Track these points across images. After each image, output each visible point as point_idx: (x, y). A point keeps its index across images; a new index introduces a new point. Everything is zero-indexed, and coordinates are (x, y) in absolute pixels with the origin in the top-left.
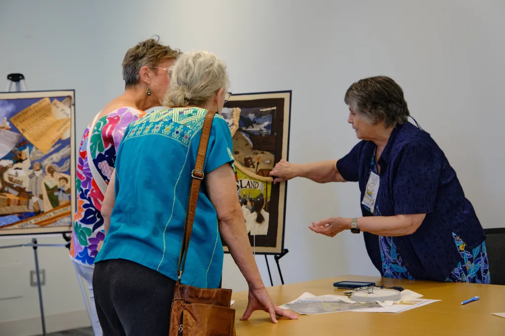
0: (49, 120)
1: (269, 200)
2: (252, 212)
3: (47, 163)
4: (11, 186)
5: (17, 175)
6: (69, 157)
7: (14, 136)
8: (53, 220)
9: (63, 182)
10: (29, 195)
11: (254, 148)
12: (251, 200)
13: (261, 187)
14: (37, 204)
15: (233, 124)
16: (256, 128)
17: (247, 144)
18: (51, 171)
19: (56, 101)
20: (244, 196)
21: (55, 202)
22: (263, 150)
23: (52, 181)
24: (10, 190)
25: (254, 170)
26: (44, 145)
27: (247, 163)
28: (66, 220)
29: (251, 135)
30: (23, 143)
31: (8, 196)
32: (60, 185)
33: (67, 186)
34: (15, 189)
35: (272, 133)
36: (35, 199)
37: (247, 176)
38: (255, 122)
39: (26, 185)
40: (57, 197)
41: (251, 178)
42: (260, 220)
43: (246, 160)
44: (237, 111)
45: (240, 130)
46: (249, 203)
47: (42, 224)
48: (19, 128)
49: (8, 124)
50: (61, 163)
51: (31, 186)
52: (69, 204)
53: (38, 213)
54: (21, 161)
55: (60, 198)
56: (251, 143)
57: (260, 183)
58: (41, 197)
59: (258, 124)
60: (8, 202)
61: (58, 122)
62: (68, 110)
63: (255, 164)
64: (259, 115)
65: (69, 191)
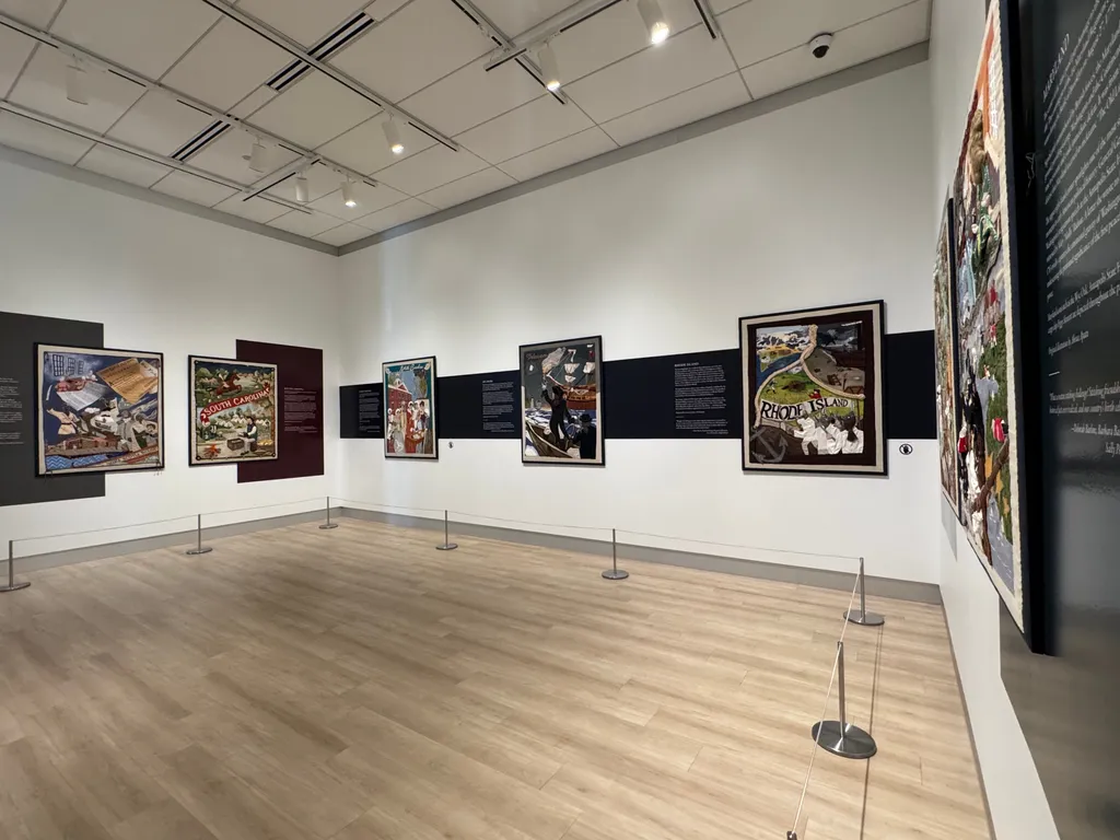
0: (138, 377)
1: (862, 417)
2: (842, 430)
3: (135, 412)
4: (99, 431)
5: (104, 421)
6: (156, 408)
7: (101, 388)
8: (140, 459)
9: (151, 428)
10: (118, 438)
11: (839, 364)
12: (840, 419)
13: (850, 405)
14: (126, 445)
15: (809, 342)
16: (838, 345)
17: (830, 361)
18: (140, 419)
19: (143, 361)
20: (832, 414)
21: (143, 444)
22: (849, 366)
23: (140, 428)
24: (98, 434)
25: (841, 388)
26: (133, 397)
27: (831, 381)
28: (154, 458)
29: (834, 352)
30: (110, 394)
31: (96, 439)
32: (148, 430)
33: (155, 431)
34: (103, 433)
35: (860, 348)
36: (123, 441)
37: (832, 394)
38: (836, 338)
39: (115, 429)
40: (145, 440)
41: (838, 396)
42: (852, 438)
43: (829, 377)
44: (814, 328)
45: (818, 346)
46: (837, 422)
47: (130, 462)
48: (107, 381)
49: (94, 377)
50: (148, 413)
51: (119, 431)
52: (157, 445)
53: (127, 452)
54: (109, 409)
55: (148, 441)
56: (834, 360)
57: (849, 401)
58: (130, 440)
59: (841, 340)
60: (96, 444)
61: (146, 379)
62: (155, 371)
63: (842, 382)
64: (841, 331)
65: (157, 435)
